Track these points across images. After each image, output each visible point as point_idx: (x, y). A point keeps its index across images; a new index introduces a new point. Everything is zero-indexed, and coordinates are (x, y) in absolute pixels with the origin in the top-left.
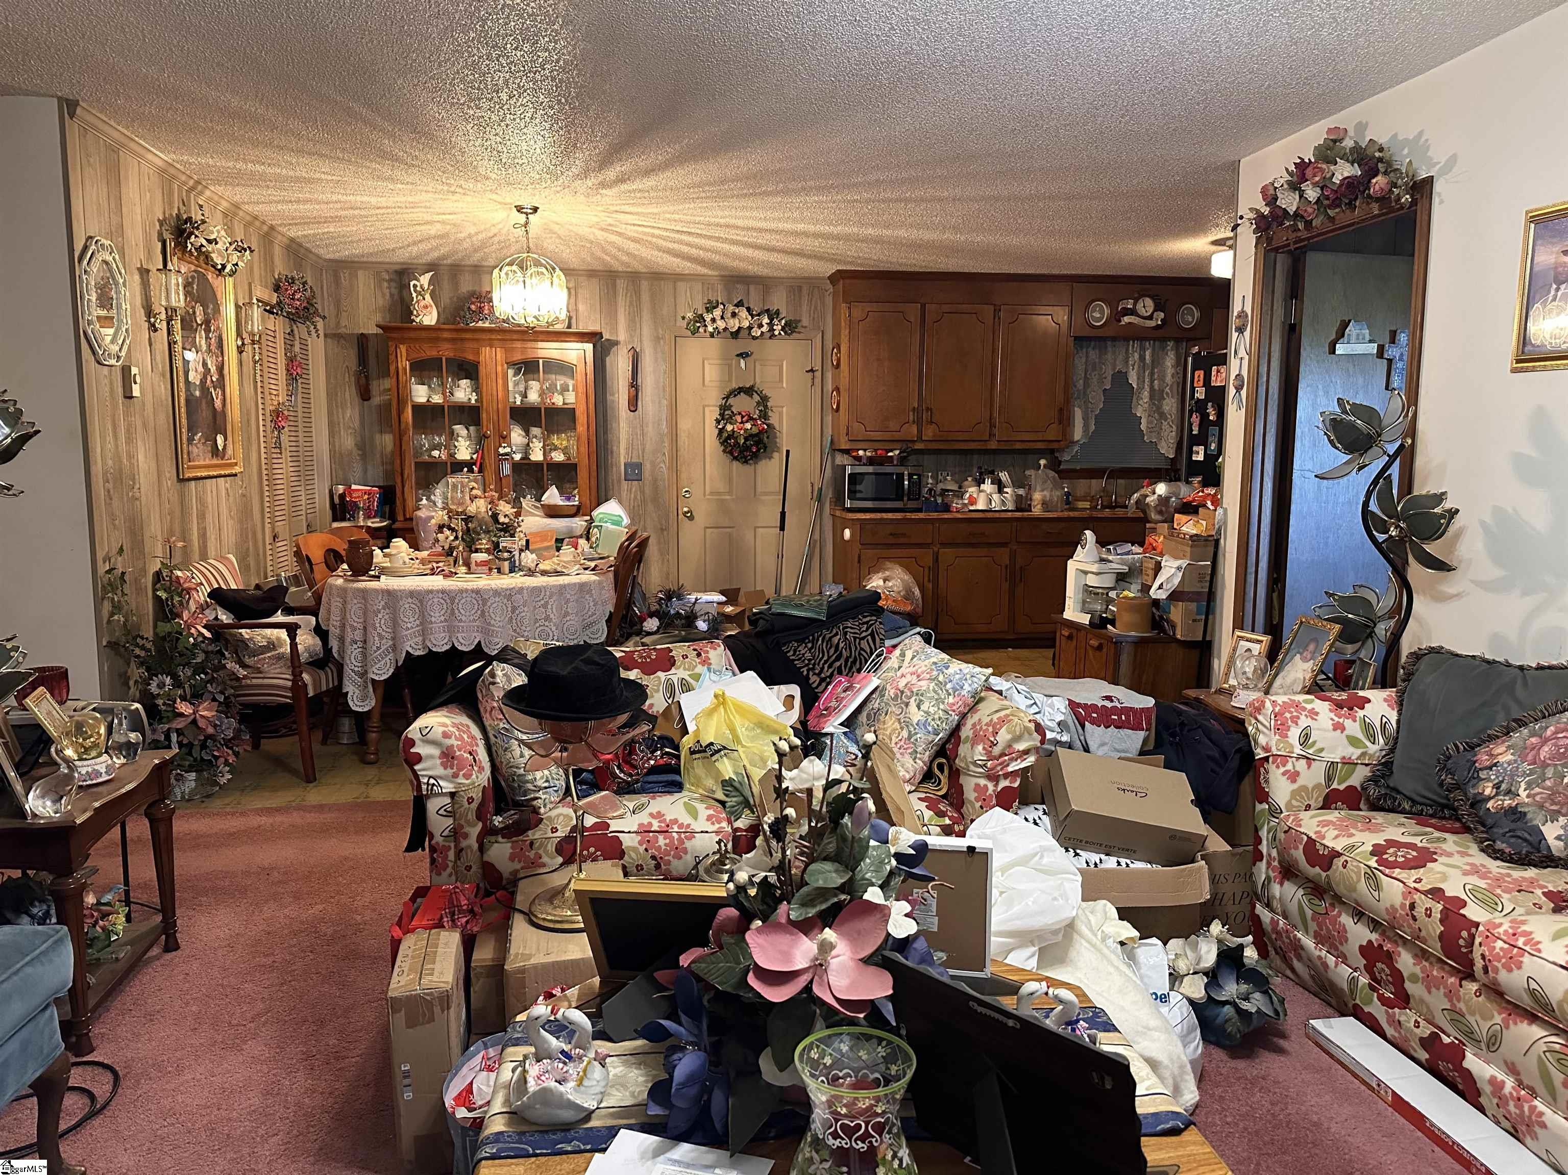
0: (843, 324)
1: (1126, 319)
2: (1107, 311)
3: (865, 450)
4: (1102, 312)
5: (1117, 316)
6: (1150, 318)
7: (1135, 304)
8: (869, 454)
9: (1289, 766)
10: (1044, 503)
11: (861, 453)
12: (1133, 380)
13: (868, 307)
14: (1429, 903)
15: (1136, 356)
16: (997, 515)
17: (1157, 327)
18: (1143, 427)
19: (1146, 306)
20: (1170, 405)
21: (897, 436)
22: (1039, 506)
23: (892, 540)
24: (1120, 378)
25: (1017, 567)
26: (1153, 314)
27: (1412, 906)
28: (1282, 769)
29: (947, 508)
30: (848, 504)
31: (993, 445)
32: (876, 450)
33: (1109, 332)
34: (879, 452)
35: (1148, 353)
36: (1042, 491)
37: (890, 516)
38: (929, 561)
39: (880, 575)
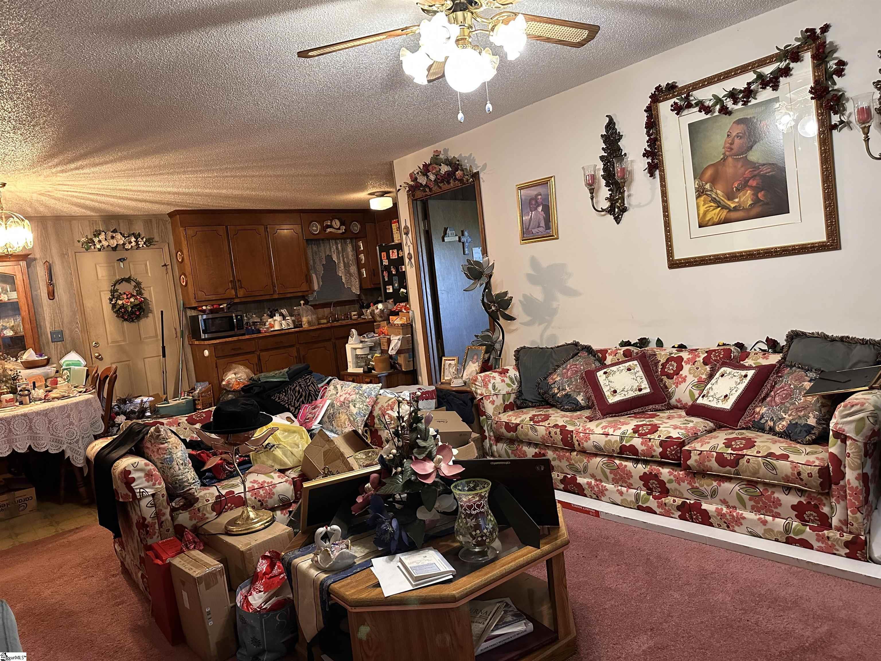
0: (183, 238)
1: (329, 230)
2: (319, 227)
3: (206, 306)
4: (317, 227)
5: (324, 228)
6: (339, 229)
7: (331, 223)
8: (209, 308)
9: (491, 399)
10: (309, 323)
11: (204, 308)
12: (335, 258)
13: (196, 229)
14: (555, 430)
15: (334, 247)
16: (287, 331)
17: (343, 233)
18: (344, 281)
19: (336, 223)
20: (353, 269)
21: (225, 296)
22: (306, 324)
23: (233, 352)
24: (329, 258)
25: (301, 356)
26: (340, 227)
27: (550, 433)
28: (489, 401)
29: (259, 332)
30: (203, 336)
31: (276, 296)
32: (213, 305)
33: (321, 237)
34: (215, 306)
35: (339, 245)
36: (307, 316)
37: (230, 339)
38: (256, 360)
39: (232, 372)
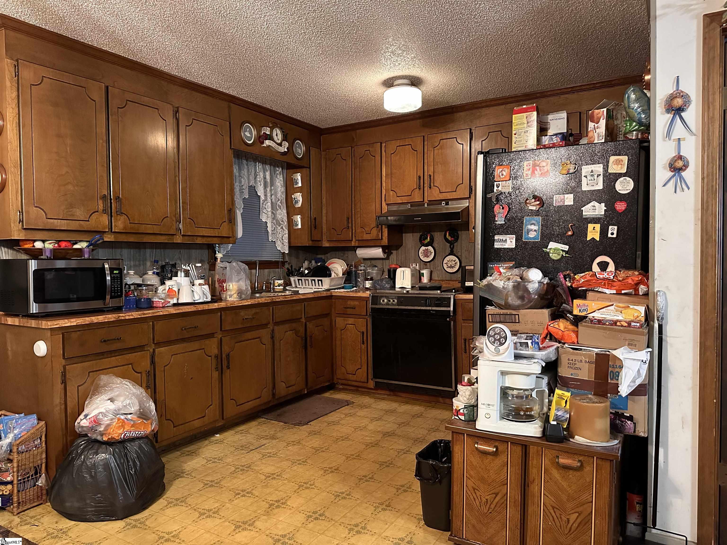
1: (267, 143)
2: (254, 133)
3: (44, 241)
4: (251, 133)
5: (261, 138)
6: (280, 145)
7: (271, 131)
8: (51, 246)
11: (38, 245)
12: (261, 192)
13: (44, 72)
16: (200, 308)
17: (284, 154)
18: (269, 229)
19: (278, 135)
20: (282, 214)
22: (235, 296)
23: (105, 348)
26: (281, 142)
29: (150, 305)
30: (34, 308)
31: (178, 239)
32: (58, 242)
33: (255, 150)
34: (63, 245)
38: (146, 364)
